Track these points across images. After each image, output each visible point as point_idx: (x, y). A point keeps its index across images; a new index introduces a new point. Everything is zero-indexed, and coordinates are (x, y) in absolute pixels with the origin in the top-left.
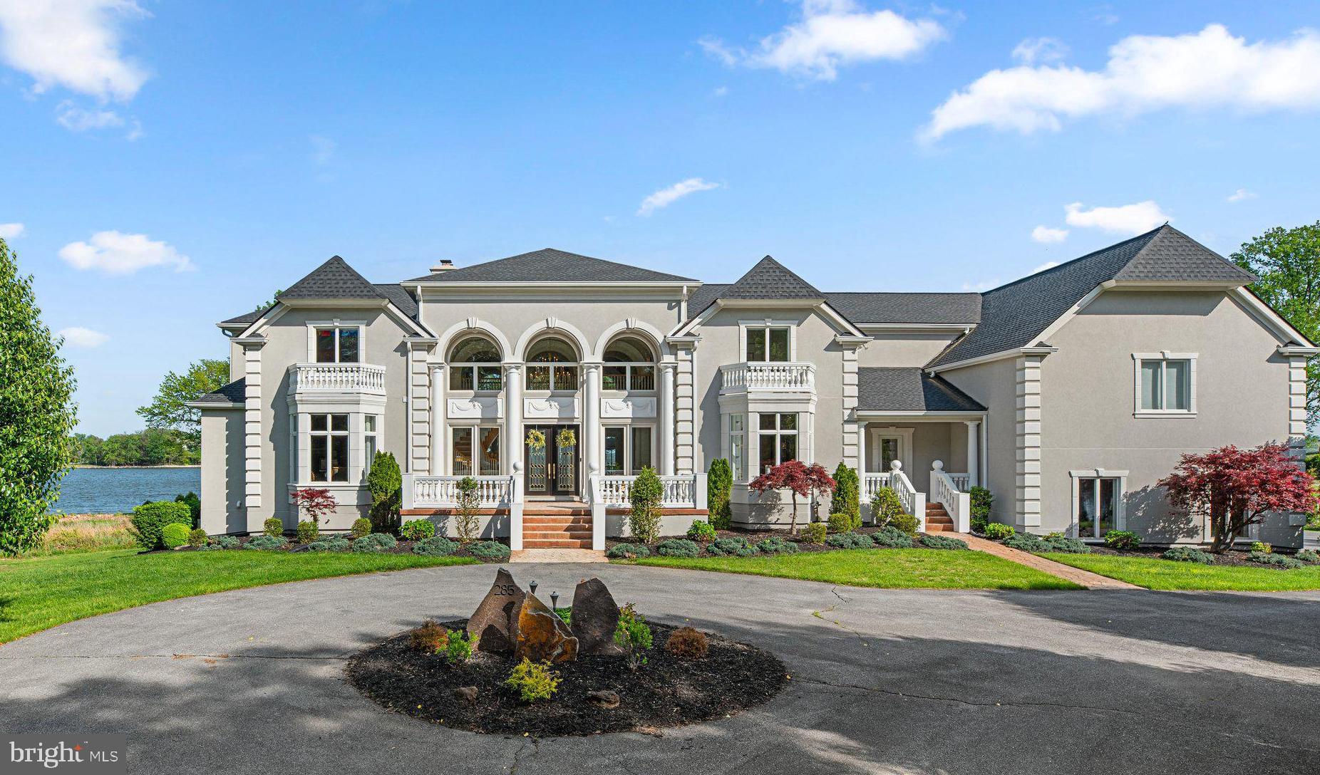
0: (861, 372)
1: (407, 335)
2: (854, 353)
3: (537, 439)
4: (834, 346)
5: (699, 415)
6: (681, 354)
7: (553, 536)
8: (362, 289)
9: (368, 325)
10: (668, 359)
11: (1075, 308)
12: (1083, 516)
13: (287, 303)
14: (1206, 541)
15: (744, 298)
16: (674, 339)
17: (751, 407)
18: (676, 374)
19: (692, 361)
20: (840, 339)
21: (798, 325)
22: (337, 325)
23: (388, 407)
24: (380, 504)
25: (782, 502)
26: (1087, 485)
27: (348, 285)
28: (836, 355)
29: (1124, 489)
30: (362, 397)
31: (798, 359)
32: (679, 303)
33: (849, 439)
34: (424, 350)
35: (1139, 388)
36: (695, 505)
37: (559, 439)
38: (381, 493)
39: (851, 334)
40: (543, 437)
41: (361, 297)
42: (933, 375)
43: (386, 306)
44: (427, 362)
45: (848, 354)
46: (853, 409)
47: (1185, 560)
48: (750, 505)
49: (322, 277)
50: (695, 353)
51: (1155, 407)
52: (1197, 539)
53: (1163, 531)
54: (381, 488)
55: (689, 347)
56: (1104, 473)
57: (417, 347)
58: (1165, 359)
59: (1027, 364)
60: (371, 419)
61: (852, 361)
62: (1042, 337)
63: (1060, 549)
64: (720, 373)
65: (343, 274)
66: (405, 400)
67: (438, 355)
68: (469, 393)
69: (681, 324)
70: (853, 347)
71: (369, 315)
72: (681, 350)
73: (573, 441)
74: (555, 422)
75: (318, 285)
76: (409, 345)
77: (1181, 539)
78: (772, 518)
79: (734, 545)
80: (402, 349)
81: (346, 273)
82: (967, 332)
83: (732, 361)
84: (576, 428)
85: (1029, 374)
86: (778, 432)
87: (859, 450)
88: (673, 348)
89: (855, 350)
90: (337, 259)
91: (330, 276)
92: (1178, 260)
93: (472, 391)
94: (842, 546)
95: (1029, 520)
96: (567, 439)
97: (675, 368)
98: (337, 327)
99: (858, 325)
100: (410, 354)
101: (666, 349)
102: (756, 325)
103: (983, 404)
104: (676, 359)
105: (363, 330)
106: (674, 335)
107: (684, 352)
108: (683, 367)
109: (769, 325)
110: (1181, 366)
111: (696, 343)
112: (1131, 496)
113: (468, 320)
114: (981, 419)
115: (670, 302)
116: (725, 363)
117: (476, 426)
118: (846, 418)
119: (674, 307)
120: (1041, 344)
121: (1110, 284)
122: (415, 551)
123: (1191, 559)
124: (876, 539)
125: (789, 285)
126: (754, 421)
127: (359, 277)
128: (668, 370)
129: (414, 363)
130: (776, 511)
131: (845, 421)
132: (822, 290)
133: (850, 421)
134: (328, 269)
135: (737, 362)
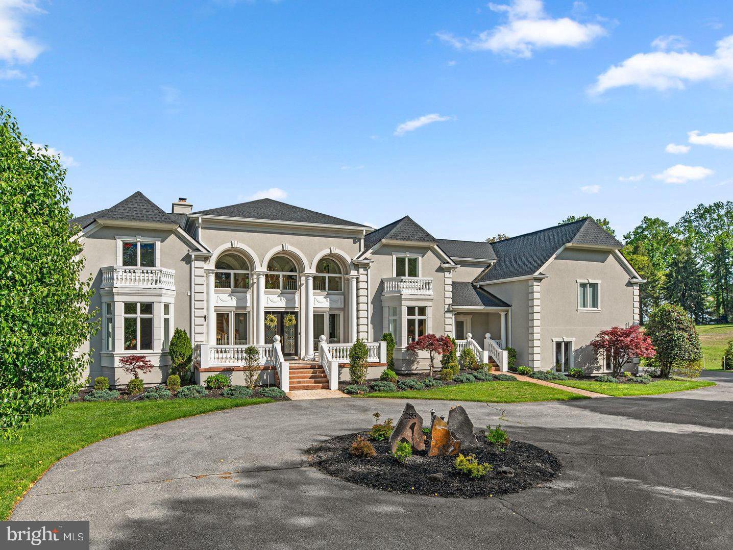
0: (454, 284)
1: (191, 250)
2: (450, 274)
3: (272, 321)
4: (440, 270)
5: (371, 307)
6: (361, 270)
7: (304, 382)
8: (161, 216)
9: (162, 241)
10: (354, 273)
11: (554, 256)
12: (558, 361)
13: (101, 222)
14: (604, 372)
15: (397, 239)
16: (357, 261)
17: (403, 303)
18: (358, 282)
19: (367, 275)
20: (444, 266)
21: (422, 257)
22: (139, 240)
23: (177, 298)
24: (179, 365)
25: (419, 357)
26: (559, 345)
27: (150, 213)
28: (441, 274)
29: (574, 347)
30: (164, 291)
31: (423, 276)
32: (359, 240)
33: (448, 321)
34: (202, 261)
35: (579, 296)
36: (380, 360)
37: (286, 320)
38: (180, 357)
39: (448, 263)
40: (276, 319)
41: (161, 222)
42: (478, 287)
43: (176, 230)
44: (205, 268)
45: (447, 274)
46: (449, 305)
47: (606, 381)
48: (402, 359)
49: (130, 205)
50: (369, 270)
51: (584, 307)
52: (601, 371)
53: (588, 368)
54: (180, 354)
55: (366, 266)
56: (566, 339)
57: (198, 259)
58: (589, 283)
59: (535, 283)
60: (166, 307)
61: (449, 278)
62: (541, 270)
63: (556, 378)
64: (382, 282)
65: (145, 205)
66: (189, 294)
67: (211, 265)
68: (227, 290)
69: (361, 253)
70: (449, 270)
71: (163, 235)
72: (362, 268)
73: (294, 322)
74: (283, 310)
75: (127, 211)
76: (193, 257)
77: (595, 372)
78: (414, 367)
79: (413, 383)
80: (187, 259)
81: (148, 204)
82: (492, 264)
83: (389, 276)
84: (296, 314)
85: (536, 289)
86: (417, 317)
87: (452, 328)
88: (357, 266)
89: (450, 272)
90: (139, 194)
91: (136, 205)
92: (595, 235)
93: (230, 289)
94: (462, 381)
95: (536, 364)
96: (290, 320)
97: (357, 279)
98: (139, 241)
99: (452, 258)
100: (193, 263)
101: (352, 267)
102: (401, 255)
103: (509, 304)
104: (358, 273)
105: (158, 244)
106: (358, 258)
107: (363, 269)
108: (363, 278)
109: (408, 256)
110: (594, 286)
111: (371, 264)
112: (576, 351)
113: (232, 242)
114: (508, 311)
115: (355, 239)
116: (385, 277)
117: (232, 312)
118: (446, 310)
119: (357, 242)
120: (540, 274)
121: (569, 245)
122: (225, 395)
123: (609, 381)
124: (475, 377)
125: (419, 234)
126: (404, 311)
127: (157, 208)
128: (353, 280)
129: (195, 269)
130: (416, 363)
131: (446, 312)
132: (436, 237)
133: (448, 311)
134: (133, 200)
135: (391, 277)
